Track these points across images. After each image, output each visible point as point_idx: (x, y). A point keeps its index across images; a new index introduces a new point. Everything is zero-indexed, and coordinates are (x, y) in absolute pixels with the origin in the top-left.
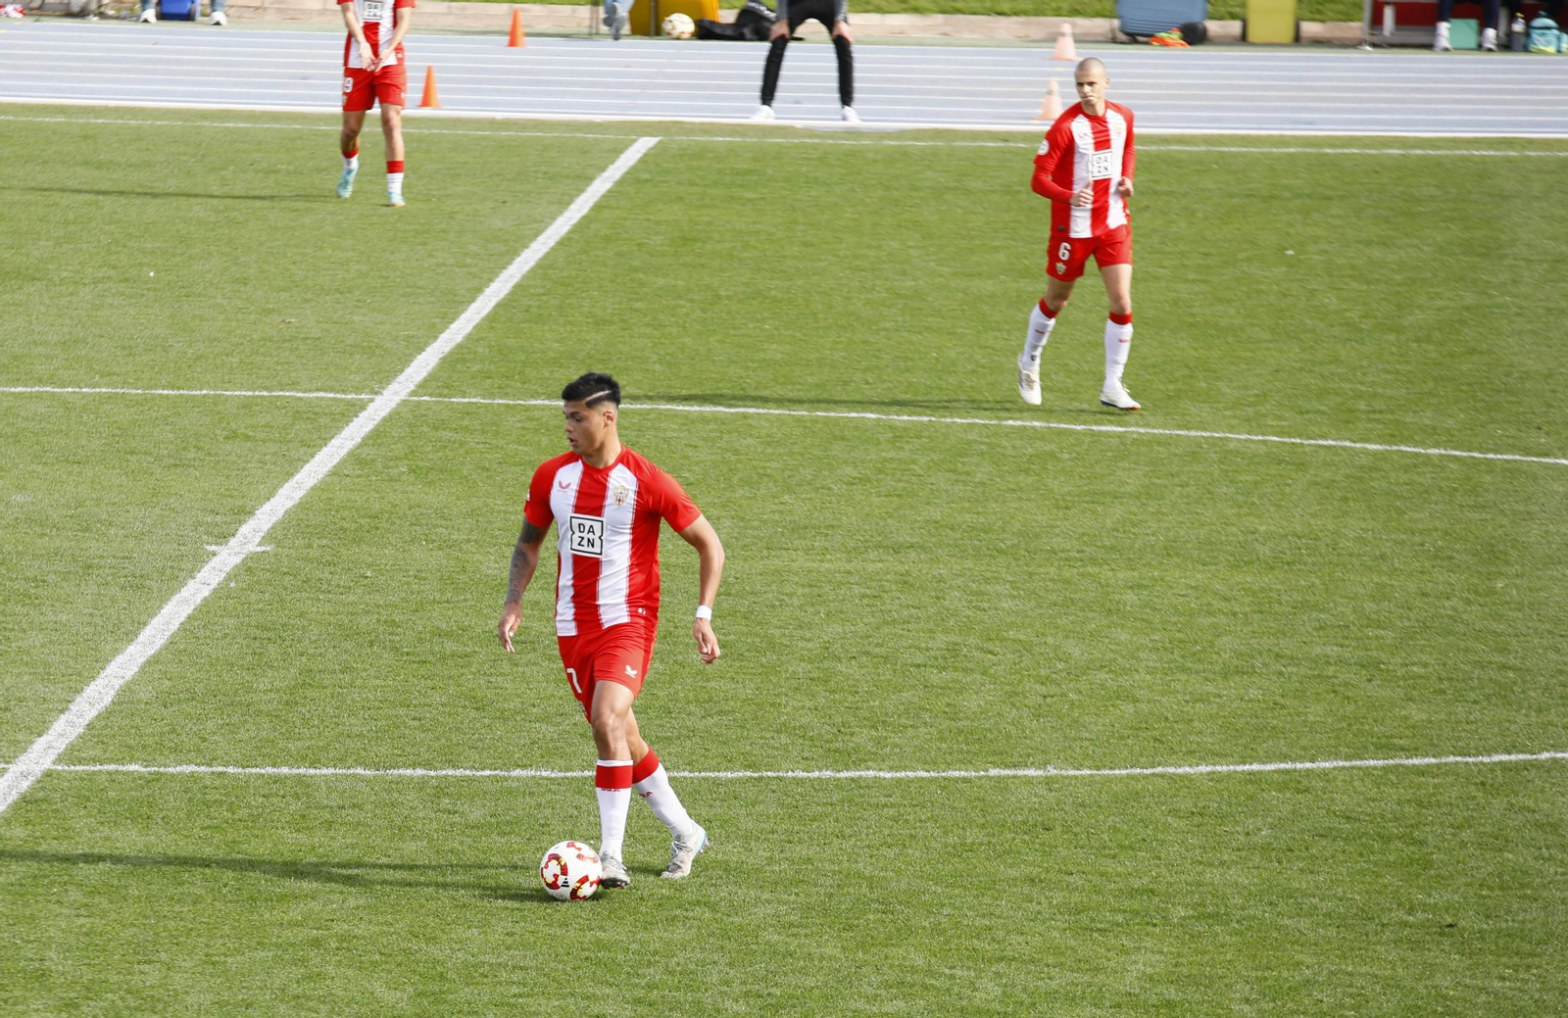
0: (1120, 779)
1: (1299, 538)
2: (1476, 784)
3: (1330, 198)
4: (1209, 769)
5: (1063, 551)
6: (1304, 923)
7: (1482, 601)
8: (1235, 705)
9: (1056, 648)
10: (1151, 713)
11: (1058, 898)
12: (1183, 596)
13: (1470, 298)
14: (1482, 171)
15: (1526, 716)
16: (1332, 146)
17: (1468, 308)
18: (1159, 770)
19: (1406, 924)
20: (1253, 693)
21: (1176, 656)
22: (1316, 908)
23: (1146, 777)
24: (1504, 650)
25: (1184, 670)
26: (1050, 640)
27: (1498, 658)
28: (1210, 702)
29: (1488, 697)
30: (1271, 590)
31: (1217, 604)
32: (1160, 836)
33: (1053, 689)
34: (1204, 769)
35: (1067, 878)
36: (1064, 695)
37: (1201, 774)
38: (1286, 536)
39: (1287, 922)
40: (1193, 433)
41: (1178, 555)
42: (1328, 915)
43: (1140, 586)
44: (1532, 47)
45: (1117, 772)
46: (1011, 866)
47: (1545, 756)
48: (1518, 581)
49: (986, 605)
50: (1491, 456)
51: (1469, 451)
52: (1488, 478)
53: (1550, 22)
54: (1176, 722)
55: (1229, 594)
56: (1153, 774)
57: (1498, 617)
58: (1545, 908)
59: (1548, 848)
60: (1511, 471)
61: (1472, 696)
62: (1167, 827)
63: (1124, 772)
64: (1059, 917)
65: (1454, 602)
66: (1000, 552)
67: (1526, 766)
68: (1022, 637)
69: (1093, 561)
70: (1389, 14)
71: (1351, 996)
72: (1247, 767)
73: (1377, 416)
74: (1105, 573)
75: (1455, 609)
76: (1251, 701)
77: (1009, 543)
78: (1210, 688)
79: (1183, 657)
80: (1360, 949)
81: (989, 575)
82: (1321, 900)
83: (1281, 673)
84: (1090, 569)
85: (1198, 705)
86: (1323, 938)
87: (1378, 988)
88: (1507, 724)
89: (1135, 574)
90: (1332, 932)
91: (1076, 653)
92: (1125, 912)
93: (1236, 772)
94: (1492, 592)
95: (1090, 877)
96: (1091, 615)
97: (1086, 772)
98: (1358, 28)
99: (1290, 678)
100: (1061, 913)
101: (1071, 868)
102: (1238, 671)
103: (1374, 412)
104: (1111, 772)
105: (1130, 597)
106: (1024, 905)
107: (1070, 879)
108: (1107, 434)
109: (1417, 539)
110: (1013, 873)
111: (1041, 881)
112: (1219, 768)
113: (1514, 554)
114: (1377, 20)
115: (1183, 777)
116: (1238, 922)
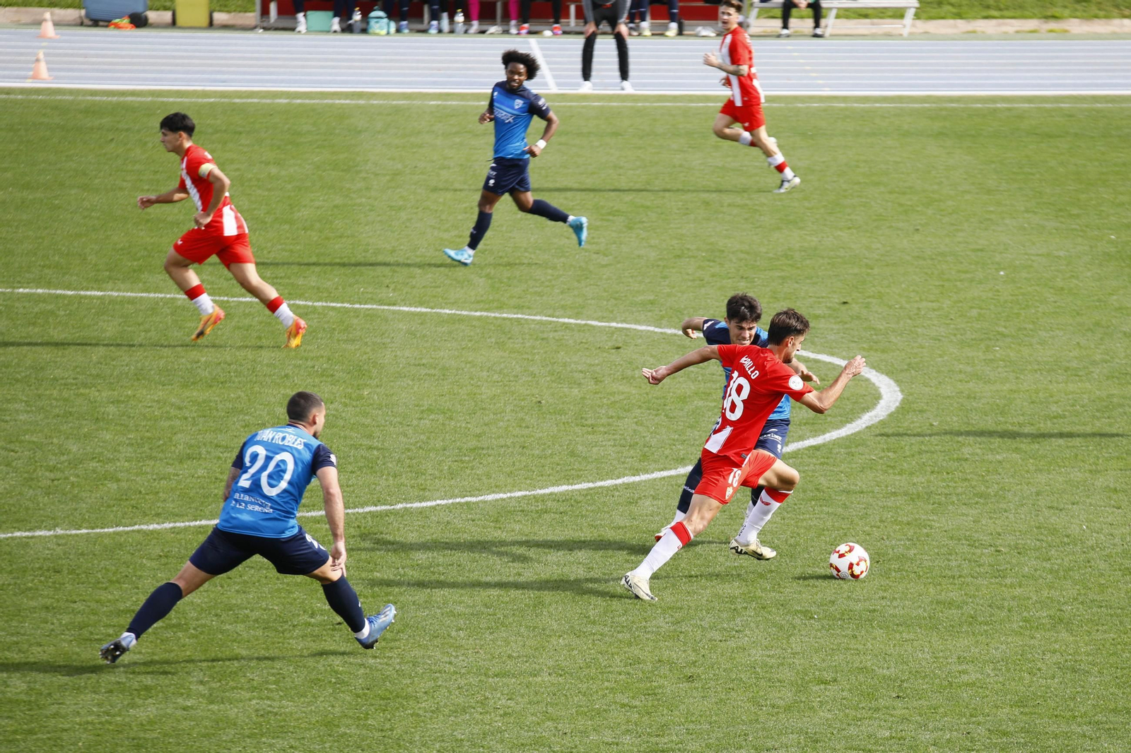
0: (109, 535)
1: (229, 365)
2: (354, 527)
3: (240, 133)
4: (171, 525)
5: (63, 379)
6: (240, 627)
7: (354, 404)
8: (188, 481)
9: (60, 446)
10: (129, 488)
11: (66, 619)
12: (149, 407)
13: (338, 200)
14: (342, 115)
15: (387, 480)
16: (240, 97)
17: (336, 206)
18: (136, 527)
19: (309, 624)
20: (201, 472)
21: (146, 448)
22: (248, 617)
23: (127, 533)
24: (370, 437)
25: (151, 458)
26: (55, 441)
27: (366, 442)
28: (170, 479)
29: (360, 469)
30: (210, 401)
31: (173, 412)
32: (139, 573)
33: (59, 475)
34: (168, 525)
35: (72, 605)
36: (67, 478)
37: (166, 529)
38: (220, 363)
39: (228, 627)
40: (152, 295)
41: (144, 379)
42: (256, 621)
43: (118, 402)
44: (371, 31)
45: (106, 530)
46: (32, 599)
47: (399, 506)
48: (378, 390)
49: (8, 418)
50: (357, 306)
51: (342, 303)
52: (355, 321)
53: (381, 14)
54: (147, 494)
55: (181, 405)
56: (133, 531)
57: (366, 415)
59: (403, 568)
60: (371, 316)
61: (350, 468)
62: (142, 566)
63: (111, 530)
64: (67, 632)
65: (335, 405)
66: (17, 381)
67: (387, 513)
68: (35, 440)
69: (85, 385)
70: (273, 7)
71: (273, 675)
72: (198, 523)
73: (279, 281)
74: (93, 393)
75: (337, 410)
76: (198, 477)
77: (23, 374)
78: (170, 470)
79: (151, 449)
80: (279, 643)
81: (9, 397)
82: (252, 611)
83: (219, 458)
84: (82, 391)
85: (162, 482)
86: (253, 637)
87: (291, 669)
88: (374, 486)
89: (116, 393)
90: (259, 633)
91: (74, 449)
92: (115, 626)
93: (190, 526)
94: (360, 398)
95: (89, 604)
96: (84, 422)
97: (84, 531)
98: (252, 17)
99: (226, 461)
100: (68, 630)
101: (74, 597)
102: (189, 457)
103: (276, 278)
104: (102, 531)
105: (111, 409)
106: (42, 625)
107: (75, 606)
108: (91, 297)
109: (310, 363)
110: (33, 603)
111: (54, 608)
112: (178, 524)
113: (375, 372)
114: (265, 12)
115: (152, 532)
116: (194, 629)
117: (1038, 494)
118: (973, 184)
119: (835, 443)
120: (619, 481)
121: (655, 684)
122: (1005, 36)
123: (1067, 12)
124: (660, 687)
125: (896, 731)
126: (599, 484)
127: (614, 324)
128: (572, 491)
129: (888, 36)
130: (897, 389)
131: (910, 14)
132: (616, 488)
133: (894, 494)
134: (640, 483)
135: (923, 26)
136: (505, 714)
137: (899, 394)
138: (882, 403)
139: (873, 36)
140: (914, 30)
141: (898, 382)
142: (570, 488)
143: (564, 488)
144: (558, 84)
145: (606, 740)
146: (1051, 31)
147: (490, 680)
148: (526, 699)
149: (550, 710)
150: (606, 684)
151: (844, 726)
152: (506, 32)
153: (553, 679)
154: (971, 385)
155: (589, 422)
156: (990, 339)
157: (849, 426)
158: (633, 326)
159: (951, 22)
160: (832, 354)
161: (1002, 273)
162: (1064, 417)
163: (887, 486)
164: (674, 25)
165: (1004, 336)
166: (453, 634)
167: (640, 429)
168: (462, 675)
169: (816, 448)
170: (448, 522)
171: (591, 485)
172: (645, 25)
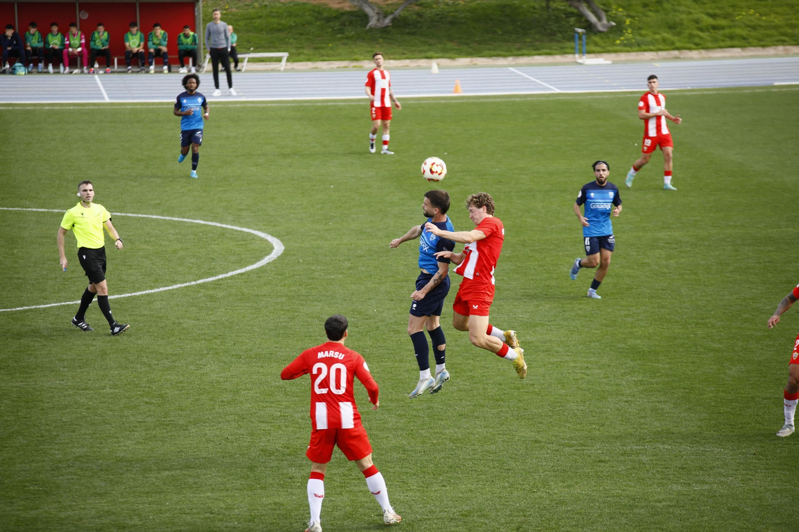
44: (15, 73)
47: (33, 307)
48: (22, 250)
50: (10, 209)
52: (10, 216)
53: (20, 64)
57: (16, 262)
58: (35, 358)
60: (16, 213)
94: (13, 254)
113: (20, 241)
117: (352, 294)
118: (317, 142)
119: (252, 271)
120: (144, 292)
121: (163, 392)
122: (332, 70)
123: (362, 57)
124: (165, 394)
125: (283, 413)
126: (134, 294)
127: (140, 215)
128: (121, 298)
129: (273, 70)
130: (282, 244)
131: (284, 59)
132: (142, 296)
133: (281, 296)
134: (154, 293)
135: (291, 65)
136: (88, 409)
137: (283, 246)
138: (274, 251)
139: (266, 71)
140: (286, 67)
141: (282, 241)
142: (119, 296)
143: (117, 296)
144: (110, 98)
145: (138, 420)
146: (355, 67)
147: (80, 392)
148: (98, 401)
149: (110, 406)
150: (139, 393)
151: (258, 411)
152: (82, 72)
153: (112, 391)
154: (318, 242)
155: (129, 264)
156: (327, 219)
157: (258, 263)
158: (149, 216)
159: (305, 63)
160: (249, 228)
161: (332, 186)
162: (365, 256)
163: (277, 293)
164: (166, 67)
165: (334, 217)
166: (62, 369)
167: (154, 266)
168: (66, 390)
169: (242, 274)
170: (58, 315)
171: (130, 295)
172: (152, 67)
